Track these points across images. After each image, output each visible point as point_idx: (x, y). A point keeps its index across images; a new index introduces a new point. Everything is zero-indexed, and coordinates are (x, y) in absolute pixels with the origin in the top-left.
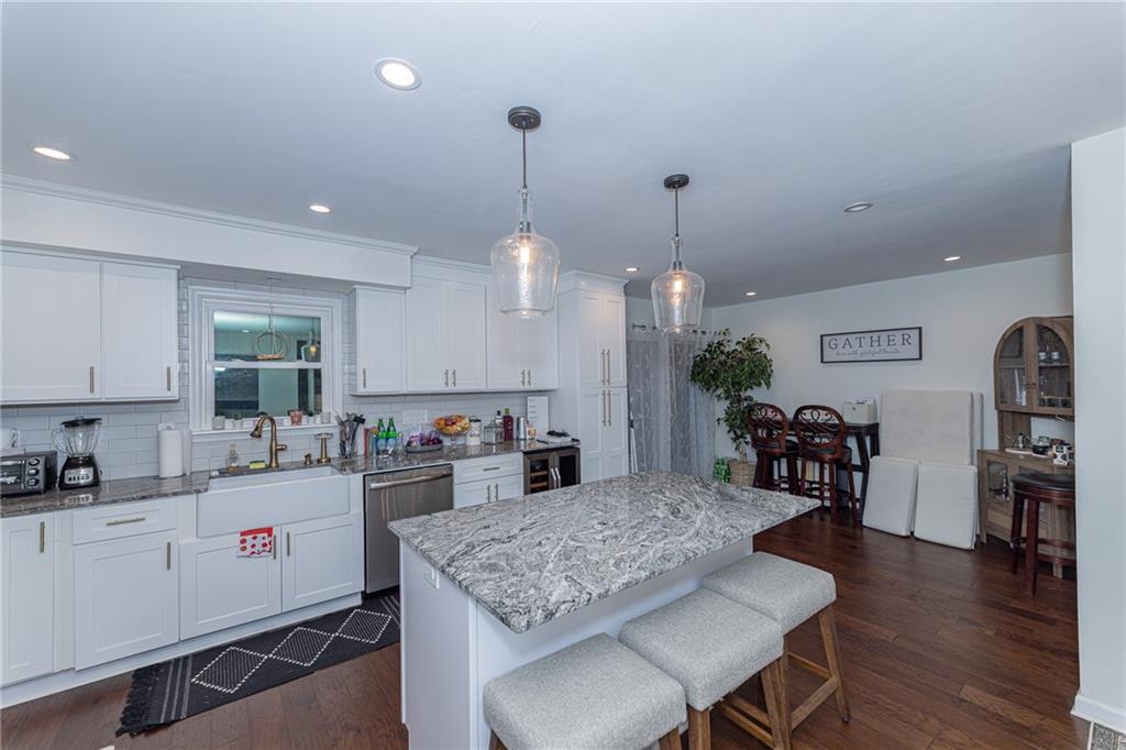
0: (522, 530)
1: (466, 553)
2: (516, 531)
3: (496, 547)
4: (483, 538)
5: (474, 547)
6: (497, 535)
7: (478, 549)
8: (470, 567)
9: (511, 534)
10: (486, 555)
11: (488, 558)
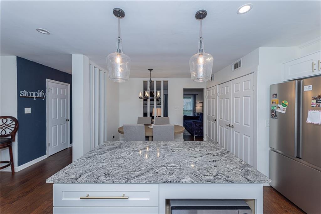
0: (202, 156)
1: (223, 153)
2: (204, 156)
3: (213, 153)
4: (217, 157)
5: (221, 155)
6: (212, 157)
7: (219, 154)
8: (222, 150)
9: (206, 156)
10: (217, 152)
11: (217, 151)
